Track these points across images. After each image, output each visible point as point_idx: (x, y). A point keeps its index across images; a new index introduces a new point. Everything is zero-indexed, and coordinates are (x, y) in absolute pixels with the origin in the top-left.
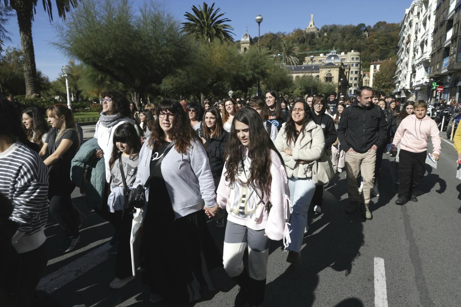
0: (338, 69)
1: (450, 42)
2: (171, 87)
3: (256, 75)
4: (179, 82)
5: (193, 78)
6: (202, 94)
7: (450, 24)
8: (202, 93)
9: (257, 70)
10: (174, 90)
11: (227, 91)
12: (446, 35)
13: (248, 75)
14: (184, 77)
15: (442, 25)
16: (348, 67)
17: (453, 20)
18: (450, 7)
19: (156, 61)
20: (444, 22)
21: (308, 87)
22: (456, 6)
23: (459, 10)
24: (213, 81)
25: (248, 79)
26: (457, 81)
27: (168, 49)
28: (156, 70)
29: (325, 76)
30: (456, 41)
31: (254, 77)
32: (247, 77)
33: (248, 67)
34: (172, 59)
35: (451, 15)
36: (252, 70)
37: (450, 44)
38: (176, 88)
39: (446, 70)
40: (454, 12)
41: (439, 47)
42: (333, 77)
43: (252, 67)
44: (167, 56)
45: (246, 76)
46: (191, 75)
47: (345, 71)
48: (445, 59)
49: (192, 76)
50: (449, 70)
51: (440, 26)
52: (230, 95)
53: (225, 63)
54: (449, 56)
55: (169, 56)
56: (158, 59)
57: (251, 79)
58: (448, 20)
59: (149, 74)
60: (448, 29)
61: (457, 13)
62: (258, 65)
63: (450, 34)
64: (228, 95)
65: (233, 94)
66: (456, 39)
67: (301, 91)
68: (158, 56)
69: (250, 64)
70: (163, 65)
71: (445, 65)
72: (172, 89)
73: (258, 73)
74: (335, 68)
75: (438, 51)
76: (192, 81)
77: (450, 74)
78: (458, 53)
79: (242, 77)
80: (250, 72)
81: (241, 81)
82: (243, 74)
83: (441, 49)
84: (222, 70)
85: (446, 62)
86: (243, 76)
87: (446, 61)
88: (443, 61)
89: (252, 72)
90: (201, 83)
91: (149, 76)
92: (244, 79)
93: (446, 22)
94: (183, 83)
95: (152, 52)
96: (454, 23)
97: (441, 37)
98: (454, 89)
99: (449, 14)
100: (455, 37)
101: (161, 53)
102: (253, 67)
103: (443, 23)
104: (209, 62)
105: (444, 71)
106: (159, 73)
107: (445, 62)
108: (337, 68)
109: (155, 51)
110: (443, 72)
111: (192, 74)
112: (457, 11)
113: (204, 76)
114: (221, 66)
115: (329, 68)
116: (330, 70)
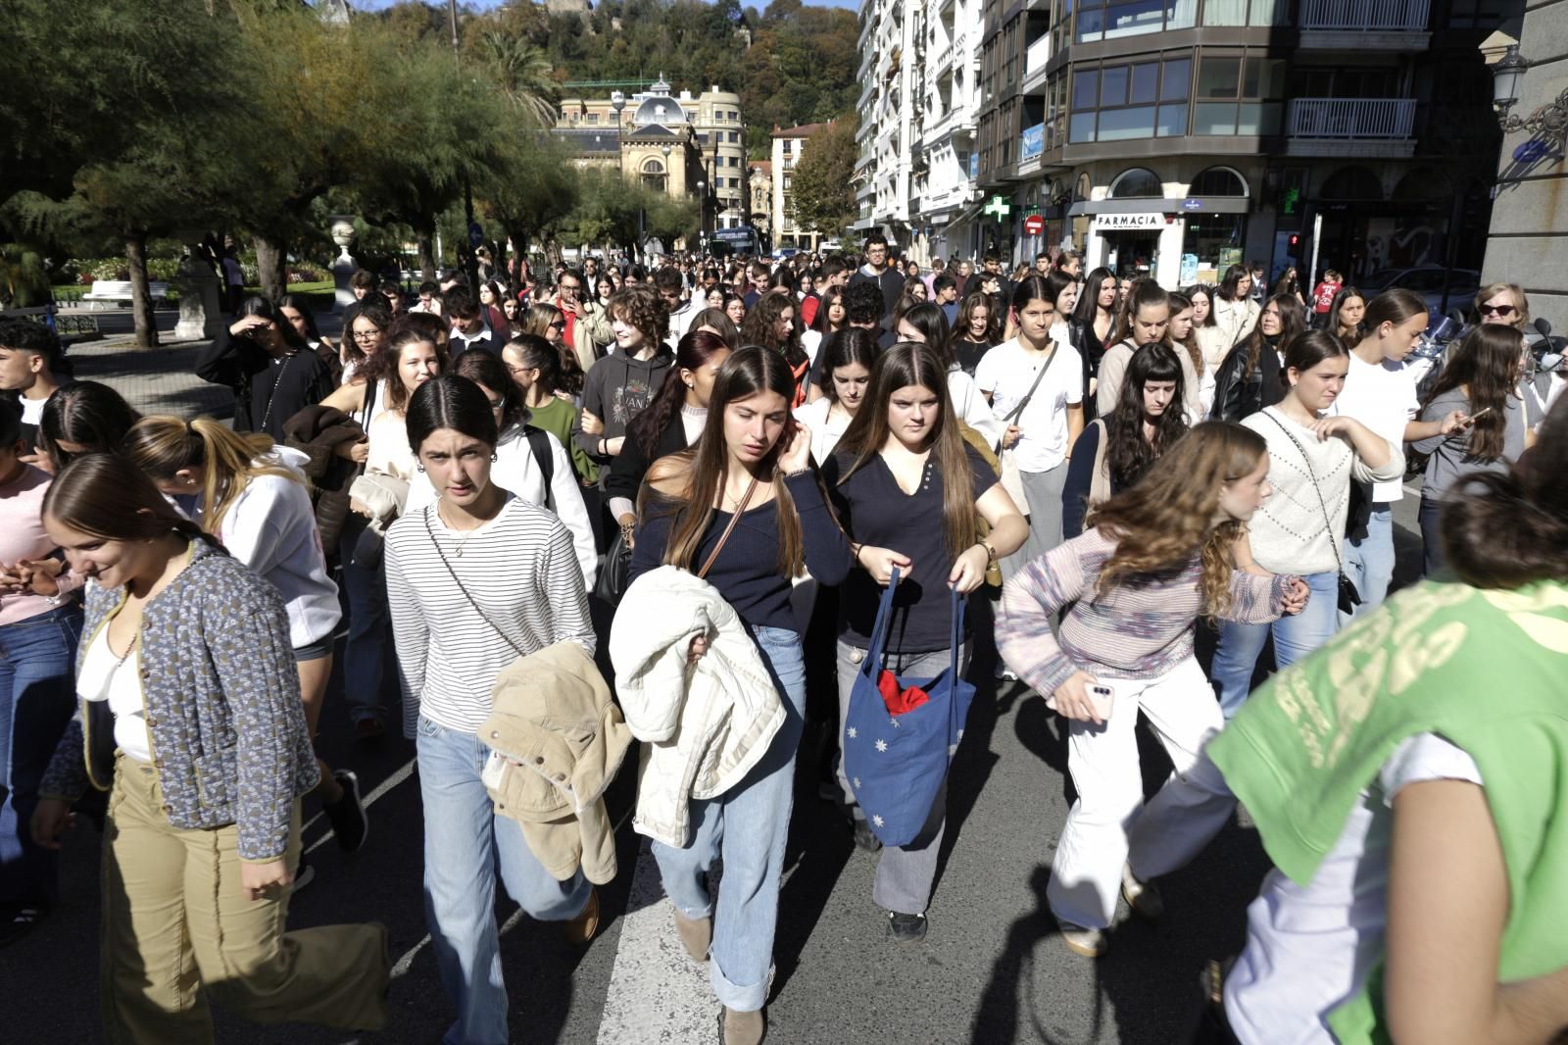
0: (681, 148)
1: (1043, 79)
2: (83, 208)
3: (469, 165)
4: (124, 187)
5: (213, 169)
6: (263, 244)
7: (1038, 23)
8: (261, 237)
9: (473, 144)
10: (96, 221)
11: (322, 224)
12: (1026, 57)
13: (437, 162)
14: (167, 164)
15: (1010, 25)
16: (710, 142)
17: (1047, 13)
19: (60, 79)
20: (1018, 15)
21: (618, 209)
24: (308, 184)
25: (438, 178)
26: (1064, 202)
27: (128, 24)
28: (57, 128)
29: (642, 171)
30: (1063, 77)
31: (460, 168)
32: (435, 170)
33: (437, 130)
34: (150, 75)
36: (453, 143)
37: (1044, 84)
38: (109, 212)
39: (1036, 167)
41: (1003, 93)
42: (666, 175)
43: (451, 133)
44: (123, 60)
45: (430, 166)
46: (205, 157)
47: (702, 155)
48: (1026, 132)
49: (210, 162)
50: (1044, 166)
51: (1004, 28)
52: (338, 240)
53: (366, 109)
54: (1041, 121)
55: (133, 61)
56: (72, 72)
57: (449, 177)
58: (1032, 11)
59: (20, 147)
60: (1033, 36)
62: (473, 123)
63: (1039, 54)
64: (330, 240)
65: (351, 235)
66: (1062, 70)
67: (598, 224)
68: (66, 53)
69: (445, 118)
70: (101, 105)
71: (1031, 151)
72: (86, 216)
73: (477, 157)
74: (672, 143)
75: (1004, 104)
76: (211, 186)
77: (1047, 179)
78: (1073, 116)
79: (413, 172)
80: (444, 152)
81: (412, 187)
82: (420, 159)
83: (1013, 98)
84: (344, 137)
85: (1034, 141)
86: (415, 166)
87: (1034, 138)
88: (1022, 137)
89: (454, 152)
90: (256, 194)
91: (19, 157)
92: (423, 180)
93: (1024, 16)
94: (145, 189)
95: (26, 30)
96: (1053, 21)
97: (1009, 63)
98: (1055, 225)
100: (1058, 67)
101: (83, 43)
102: (454, 128)
103: (1013, 19)
104: (288, 101)
105: (1028, 167)
106: (76, 140)
107: (1026, 141)
108: (679, 143)
109: (44, 28)
110: (1024, 171)
111: (208, 153)
113: (264, 164)
114: (343, 122)
115: (652, 143)
116: (655, 152)
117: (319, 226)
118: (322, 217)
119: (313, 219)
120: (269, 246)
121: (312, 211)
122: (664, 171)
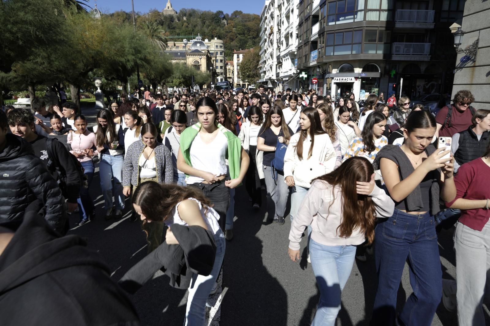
0: (205, 57)
1: (317, 36)
2: (15, 75)
3: (139, 62)
4: (28, 69)
5: (57, 63)
7: (315, 19)
8: (72, 84)
9: (139, 55)
10: (19, 79)
11: (92, 80)
12: (312, 29)
13: (128, 61)
14: (42, 61)
15: (307, 20)
16: (214, 55)
17: (318, 16)
18: (313, 2)
19: (7, 35)
20: (309, 17)
21: (185, 76)
22: (320, 2)
23: (324, 6)
24: (87, 68)
25: (129, 66)
26: (324, 74)
27: (30, 17)
28: (6, 50)
29: (193, 64)
30: (323, 36)
31: (136, 63)
32: (128, 63)
33: (128, 51)
34: (37, 33)
35: (315, 11)
36: (133, 55)
37: (317, 38)
38: (23, 76)
39: (315, 63)
40: (319, 8)
41: (305, 40)
42: (201, 65)
43: (133, 52)
44: (28, 29)
45: (126, 62)
46: (54, 59)
47: (212, 59)
48: (312, 52)
49: (56, 61)
50: (318, 63)
51: (305, 21)
52: (97, 85)
53: (106, 45)
54: (317, 49)
55: (31, 29)
56: (11, 32)
57: (132, 66)
58: (313, 15)
60: (314, 23)
61: (322, 9)
62: (139, 49)
63: (316, 29)
64: (94, 85)
65: (101, 84)
67: (179, 80)
68: (9, 26)
69: (131, 47)
70: (21, 43)
71: (313, 58)
72: (16, 78)
73: (141, 59)
74: (202, 55)
75: (305, 44)
76: (56, 68)
77: (319, 67)
78: (327, 48)
79: (121, 64)
80: (130, 57)
81: (120, 68)
82: (123, 60)
83: (308, 42)
84: (99, 53)
85: (314, 55)
86: (121, 62)
87: (314, 54)
89: (133, 57)
90: (71, 71)
92: (124, 66)
93: (311, 17)
94: (34, 69)
96: (320, 18)
97: (306, 31)
98: (321, 81)
99: (313, 10)
100: (322, 32)
101: (15, 23)
102: (133, 50)
103: (308, 18)
104: (81, 42)
105: (313, 63)
106: (12, 54)
107: (312, 55)
108: (204, 55)
110: (311, 64)
111: (55, 58)
112: (322, 7)
113: (73, 61)
114: (98, 48)
115: (196, 55)
116: (197, 58)
117: (90, 81)
118: (92, 78)
119: (88, 79)
120: (74, 87)
121: (89, 76)
122: (200, 64)
